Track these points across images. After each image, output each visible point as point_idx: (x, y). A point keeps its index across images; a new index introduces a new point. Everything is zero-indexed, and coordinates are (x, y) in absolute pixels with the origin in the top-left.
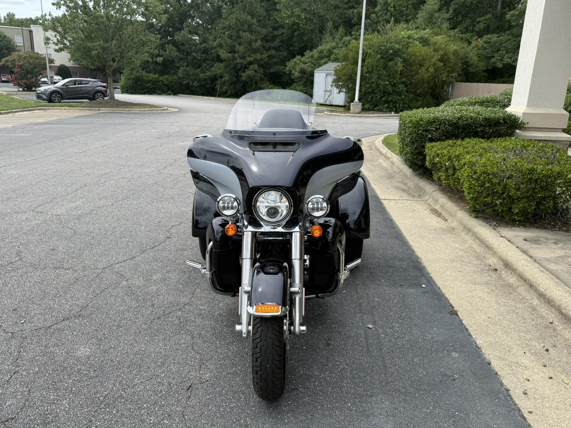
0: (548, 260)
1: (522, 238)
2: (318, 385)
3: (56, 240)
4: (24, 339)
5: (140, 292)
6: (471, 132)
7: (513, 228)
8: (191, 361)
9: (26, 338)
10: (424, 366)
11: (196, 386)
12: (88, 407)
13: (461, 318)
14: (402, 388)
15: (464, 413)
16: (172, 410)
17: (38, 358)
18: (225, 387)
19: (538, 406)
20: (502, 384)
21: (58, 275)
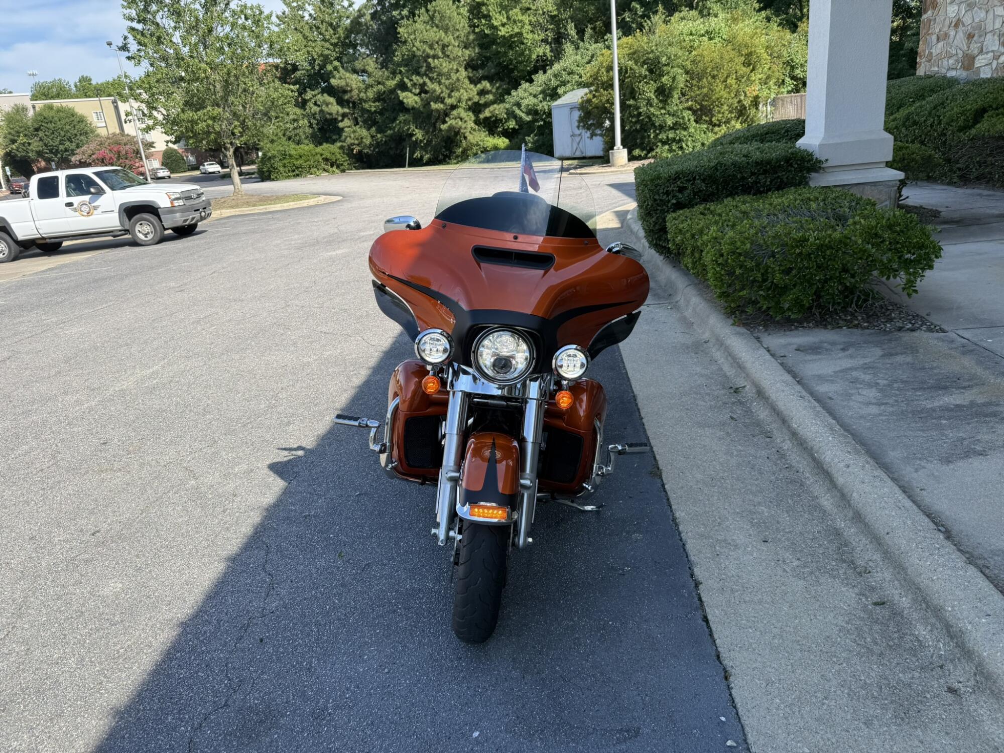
0: (821, 378)
1: (795, 347)
2: (426, 602)
3: (112, 429)
4: (35, 578)
5: (210, 494)
6: (737, 187)
7: (788, 333)
8: (257, 586)
9: (39, 576)
10: (585, 558)
11: (255, 621)
12: (101, 663)
13: (665, 482)
14: (544, 594)
15: (621, 620)
16: (213, 658)
17: (49, 603)
18: (294, 618)
19: (733, 601)
20: (692, 576)
21: (103, 480)
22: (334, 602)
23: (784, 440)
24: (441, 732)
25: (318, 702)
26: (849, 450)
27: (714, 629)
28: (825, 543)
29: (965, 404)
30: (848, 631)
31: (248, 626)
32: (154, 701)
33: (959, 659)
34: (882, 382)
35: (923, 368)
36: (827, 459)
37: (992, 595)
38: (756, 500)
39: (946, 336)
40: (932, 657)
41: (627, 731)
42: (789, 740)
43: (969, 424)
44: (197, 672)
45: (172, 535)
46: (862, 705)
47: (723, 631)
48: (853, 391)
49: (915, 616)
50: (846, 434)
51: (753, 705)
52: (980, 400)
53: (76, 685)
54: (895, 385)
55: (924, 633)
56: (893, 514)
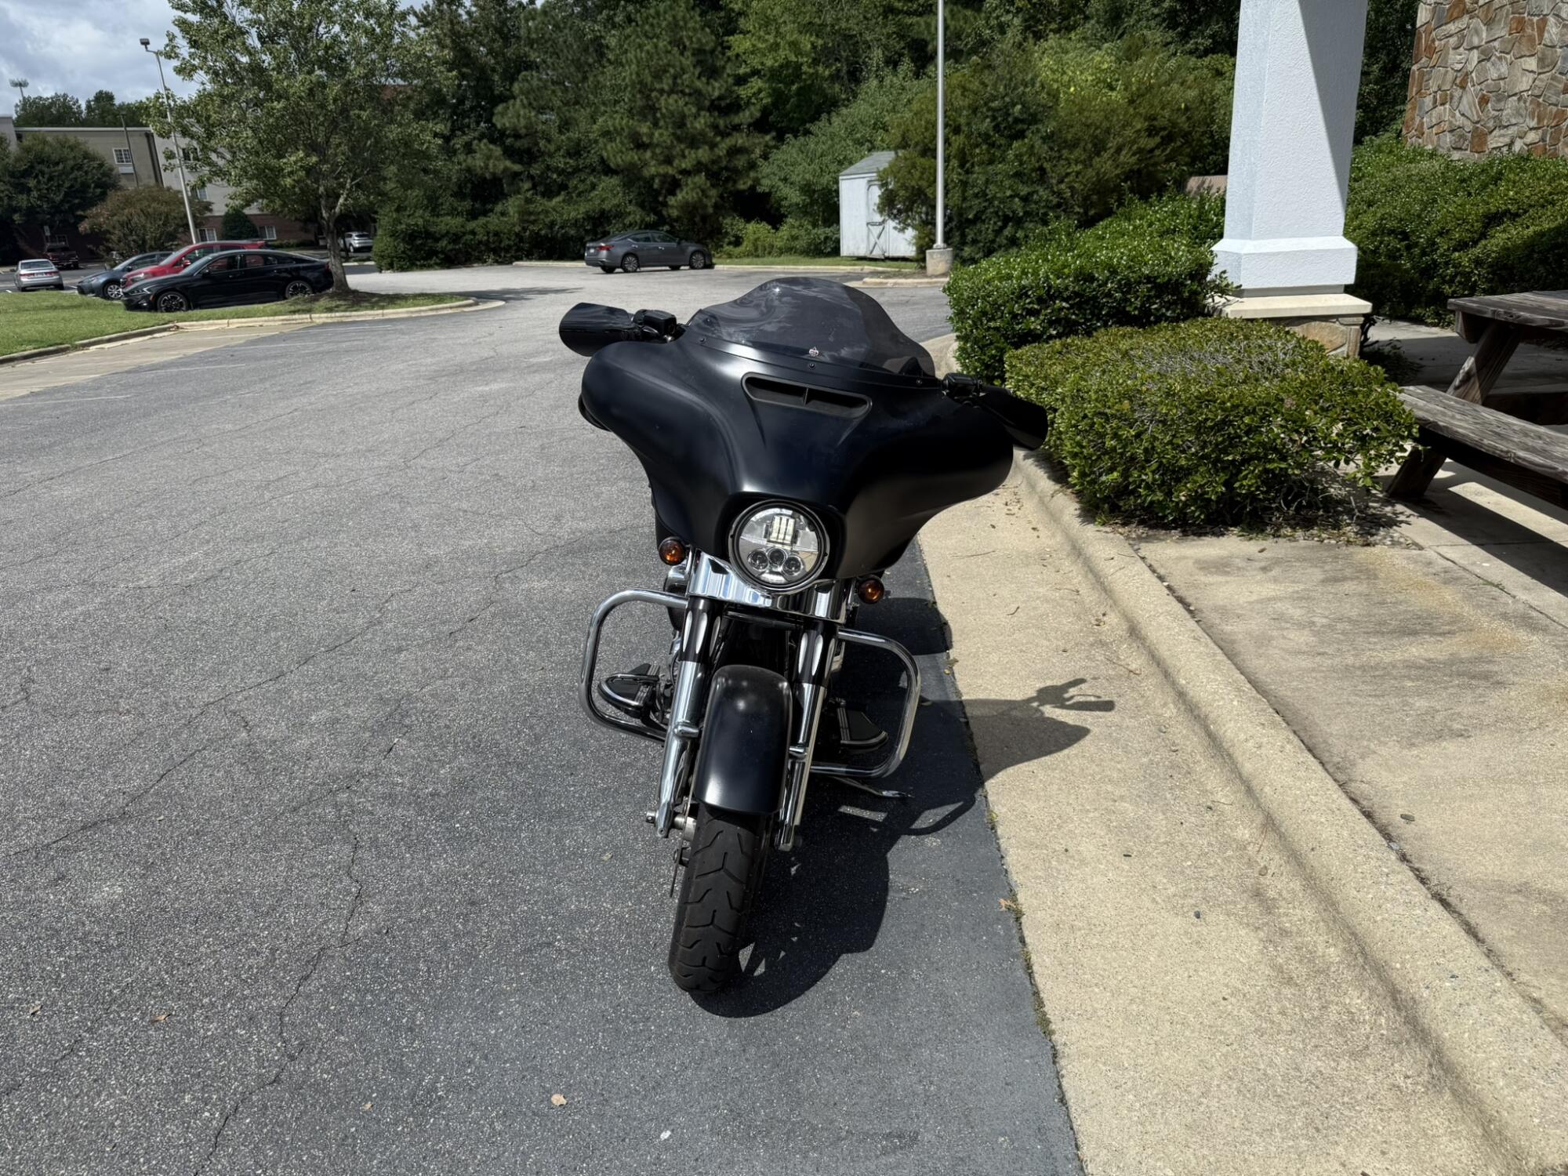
0: (1224, 612)
1: (1192, 562)
2: (599, 931)
3: (119, 647)
5: (271, 754)
7: (1182, 541)
8: (336, 899)
10: (851, 871)
11: (329, 952)
15: (899, 969)
16: (261, 1008)
17: (5, 914)
18: (391, 950)
19: (1072, 944)
21: (100, 728)
22: (455, 927)
23: (1165, 705)
24: (612, 1130)
25: (421, 1081)
26: (1262, 721)
27: (1041, 986)
28: (1219, 861)
29: (1441, 658)
30: (1244, 995)
31: (319, 958)
32: (163, 1070)
33: (1408, 1042)
34: (1320, 621)
35: (1383, 603)
36: (1228, 734)
37: (1462, 946)
38: (1117, 793)
39: (1420, 555)
40: (1368, 1038)
41: (899, 1137)
42: (1144, 1156)
43: (1446, 688)
44: (233, 1029)
45: (207, 816)
46: (1257, 1107)
47: (1055, 989)
48: (1275, 633)
49: (1348, 975)
50: (1259, 696)
51: (1093, 1103)
52: (1464, 654)
53: (40, 1042)
54: (1339, 626)
55: (1359, 1001)
56: (1323, 820)
